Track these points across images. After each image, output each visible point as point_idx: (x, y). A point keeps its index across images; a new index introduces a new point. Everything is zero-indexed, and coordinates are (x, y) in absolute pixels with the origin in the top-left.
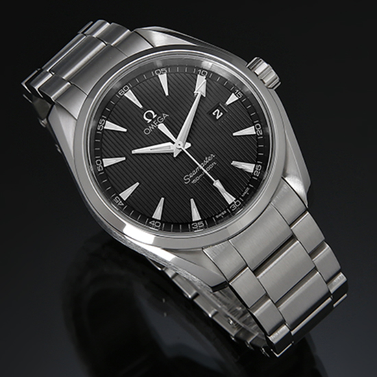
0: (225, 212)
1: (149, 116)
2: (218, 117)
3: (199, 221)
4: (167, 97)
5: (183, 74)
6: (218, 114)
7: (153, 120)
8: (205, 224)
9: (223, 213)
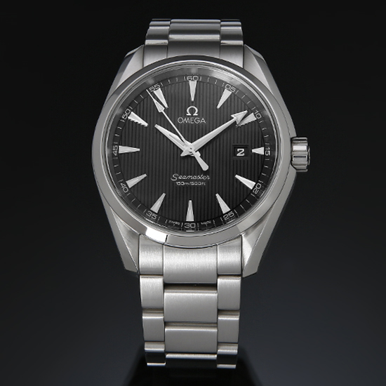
0: (179, 224)
1: (192, 111)
2: (238, 155)
3: (155, 213)
4: (217, 109)
5: (243, 104)
6: (241, 153)
7: (192, 116)
8: (157, 219)
9: (176, 223)
